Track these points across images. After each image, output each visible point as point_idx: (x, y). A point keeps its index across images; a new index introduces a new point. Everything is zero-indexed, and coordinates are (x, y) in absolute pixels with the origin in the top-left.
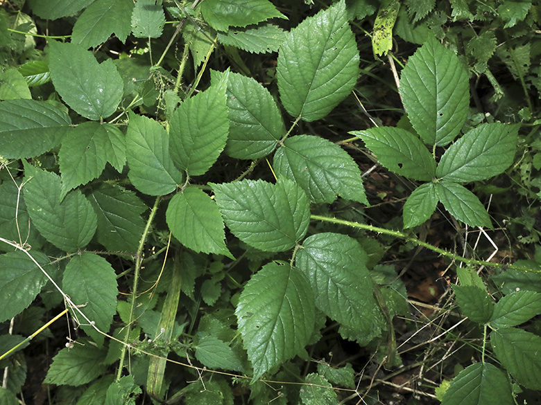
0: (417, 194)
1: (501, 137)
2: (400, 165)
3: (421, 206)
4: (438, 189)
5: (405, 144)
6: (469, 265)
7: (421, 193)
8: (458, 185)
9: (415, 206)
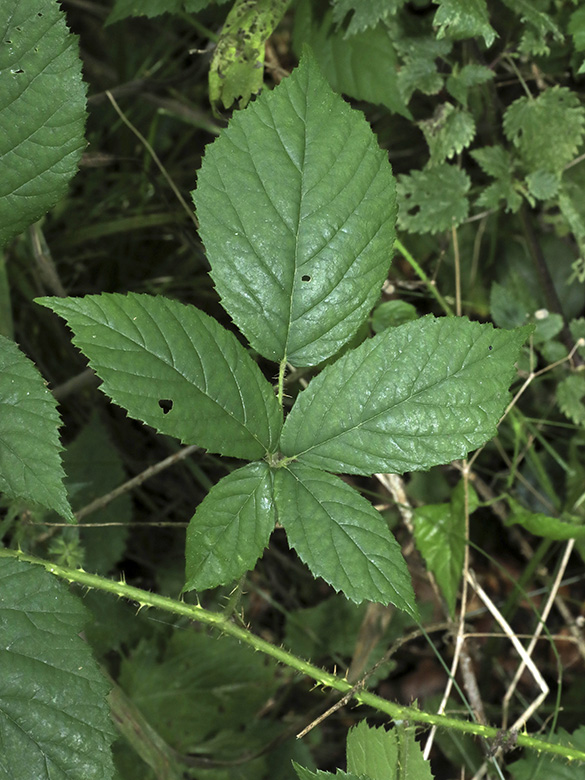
0: (224, 496)
1: (465, 363)
2: (166, 406)
3: (233, 529)
4: (281, 486)
5: (191, 347)
6: (398, 722)
7: (234, 494)
8: (338, 481)
9: (217, 530)
